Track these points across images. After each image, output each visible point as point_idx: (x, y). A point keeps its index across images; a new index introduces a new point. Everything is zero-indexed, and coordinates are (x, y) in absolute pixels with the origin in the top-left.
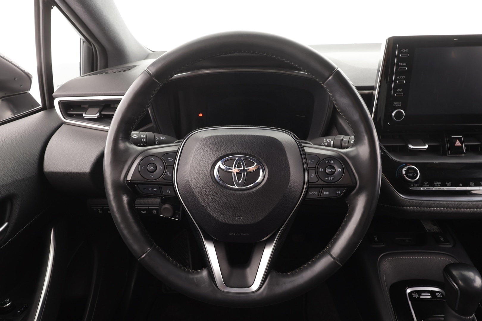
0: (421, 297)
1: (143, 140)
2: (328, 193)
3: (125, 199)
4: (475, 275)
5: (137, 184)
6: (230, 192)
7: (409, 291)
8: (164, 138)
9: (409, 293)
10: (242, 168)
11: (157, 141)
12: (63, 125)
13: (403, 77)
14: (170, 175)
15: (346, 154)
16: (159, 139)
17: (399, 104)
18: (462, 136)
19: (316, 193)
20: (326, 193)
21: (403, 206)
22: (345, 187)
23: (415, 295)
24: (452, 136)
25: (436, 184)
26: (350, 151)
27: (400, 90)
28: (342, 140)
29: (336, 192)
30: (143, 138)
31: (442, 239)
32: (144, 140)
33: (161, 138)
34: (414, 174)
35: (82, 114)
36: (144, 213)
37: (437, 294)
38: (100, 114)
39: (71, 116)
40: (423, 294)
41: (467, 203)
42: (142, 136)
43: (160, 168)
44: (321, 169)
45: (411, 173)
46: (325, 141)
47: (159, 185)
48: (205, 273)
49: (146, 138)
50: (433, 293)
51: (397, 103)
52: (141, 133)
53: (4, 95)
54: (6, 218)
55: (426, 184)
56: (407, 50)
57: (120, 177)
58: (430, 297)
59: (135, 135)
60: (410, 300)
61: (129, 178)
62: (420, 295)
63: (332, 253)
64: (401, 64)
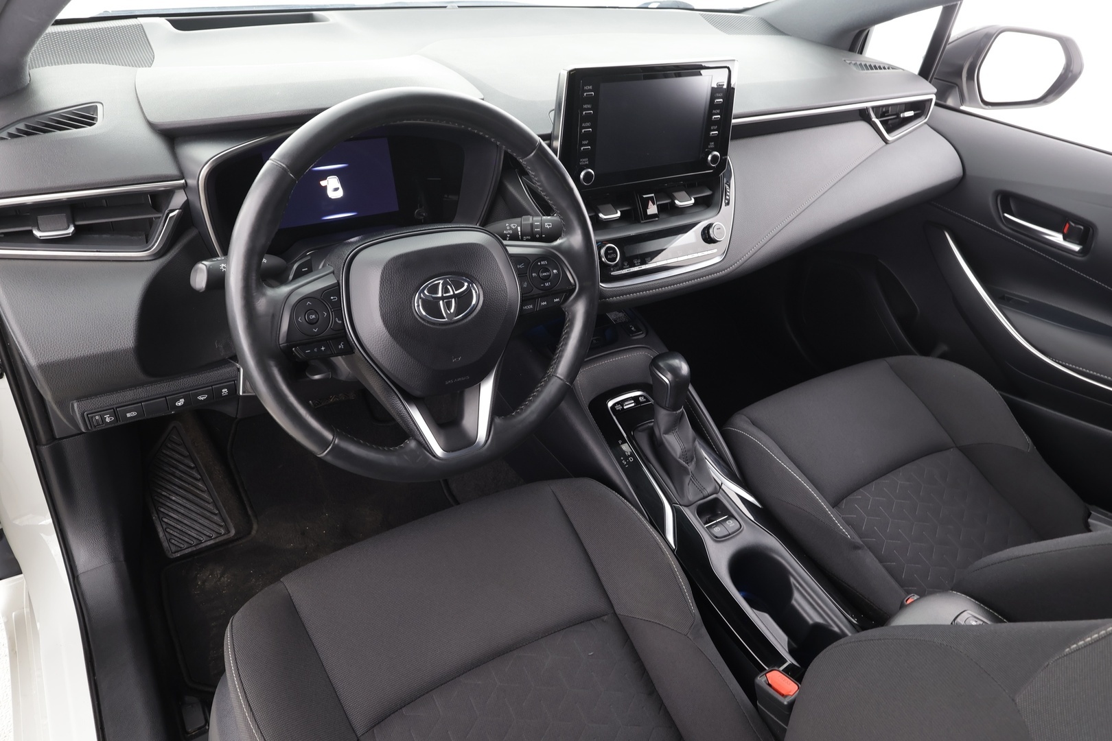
0: (625, 407)
2: (545, 303)
4: (680, 361)
5: (297, 345)
7: (610, 404)
9: (611, 407)
10: (452, 293)
13: (588, 125)
14: (340, 322)
15: (558, 248)
17: (585, 161)
18: (653, 195)
19: (531, 306)
20: (543, 303)
21: (605, 299)
22: (563, 292)
23: (618, 407)
24: (644, 196)
25: (636, 262)
26: (561, 244)
27: (587, 142)
28: (532, 225)
29: (555, 300)
31: (633, 329)
34: (614, 255)
35: (31, 232)
36: (202, 398)
37: (640, 398)
38: (76, 227)
40: (626, 403)
41: (667, 280)
43: (323, 314)
44: (533, 274)
45: (611, 254)
46: (508, 228)
47: (327, 341)
48: (412, 444)
50: (635, 399)
51: (584, 160)
55: (626, 264)
56: (591, 87)
58: (633, 405)
60: (615, 416)
61: (282, 340)
62: (623, 406)
63: (558, 375)
64: (585, 106)
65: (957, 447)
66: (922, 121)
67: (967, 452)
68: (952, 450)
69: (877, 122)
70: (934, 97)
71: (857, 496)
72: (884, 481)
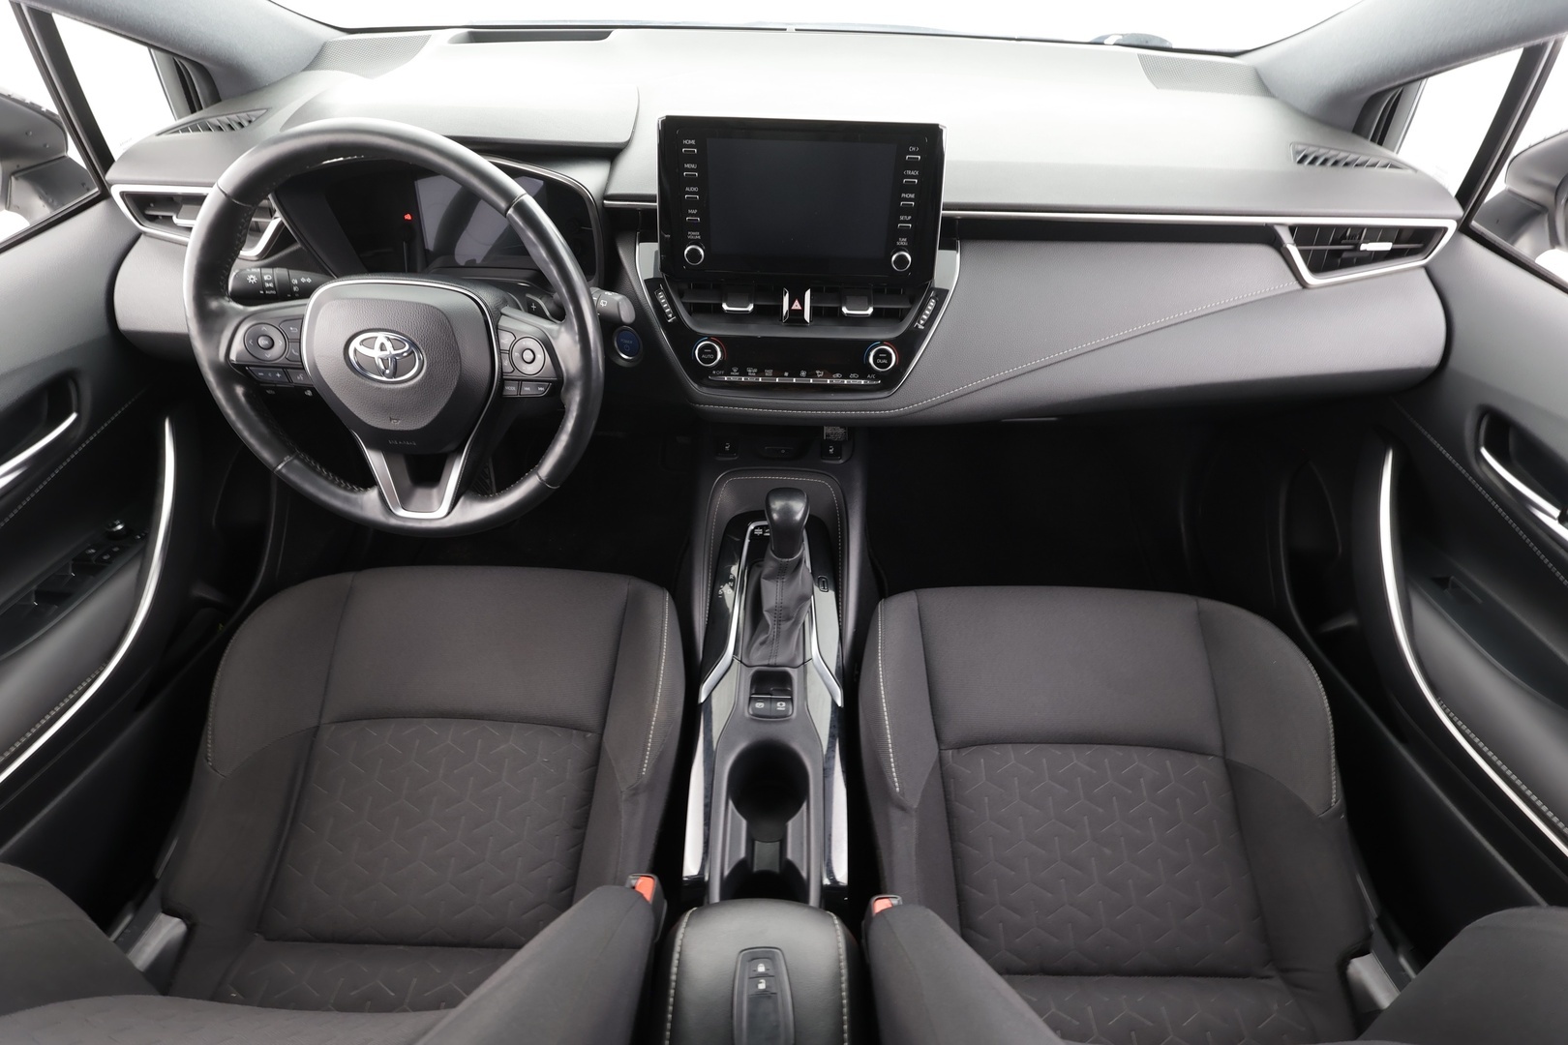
0: (765, 535)
1: (267, 285)
3: (239, 390)
5: (248, 366)
6: (377, 385)
7: (752, 526)
8: (309, 280)
9: (752, 530)
11: (296, 285)
12: (142, 237)
13: (695, 189)
14: (298, 354)
16: (299, 281)
17: (696, 235)
19: (514, 388)
20: (527, 389)
21: (700, 404)
22: (549, 382)
23: (758, 532)
27: (695, 212)
29: (539, 389)
30: (269, 282)
31: (831, 451)
32: (271, 285)
33: (303, 280)
34: (711, 356)
35: (171, 217)
39: (153, 219)
42: (266, 278)
43: (279, 343)
44: (516, 354)
45: (707, 353)
47: (284, 368)
49: (273, 281)
51: (692, 233)
52: (264, 270)
53: (15, 168)
54: (74, 407)
55: (735, 370)
56: (693, 142)
57: (218, 355)
59: (252, 276)
60: (750, 539)
61: (233, 357)
62: (764, 532)
63: (539, 473)
64: (688, 166)
65: (1224, 758)
66: (1418, 262)
67: (1235, 775)
68: (1211, 758)
69: (1294, 251)
70: (1452, 226)
71: (996, 751)
72: (1056, 751)
